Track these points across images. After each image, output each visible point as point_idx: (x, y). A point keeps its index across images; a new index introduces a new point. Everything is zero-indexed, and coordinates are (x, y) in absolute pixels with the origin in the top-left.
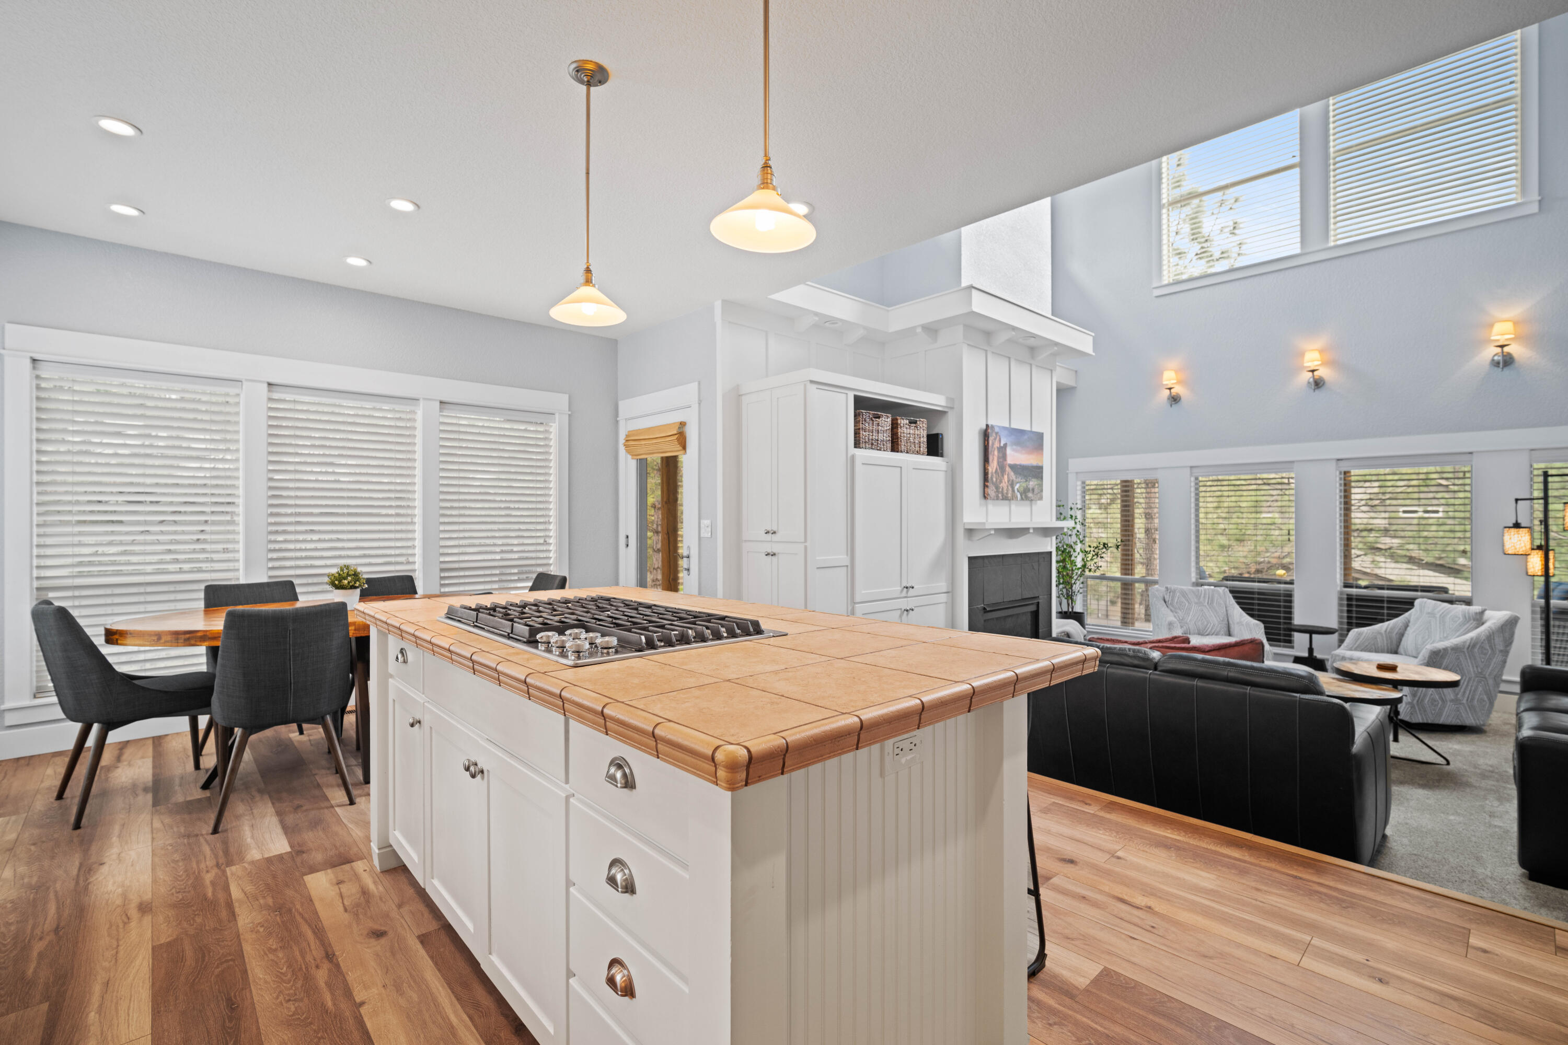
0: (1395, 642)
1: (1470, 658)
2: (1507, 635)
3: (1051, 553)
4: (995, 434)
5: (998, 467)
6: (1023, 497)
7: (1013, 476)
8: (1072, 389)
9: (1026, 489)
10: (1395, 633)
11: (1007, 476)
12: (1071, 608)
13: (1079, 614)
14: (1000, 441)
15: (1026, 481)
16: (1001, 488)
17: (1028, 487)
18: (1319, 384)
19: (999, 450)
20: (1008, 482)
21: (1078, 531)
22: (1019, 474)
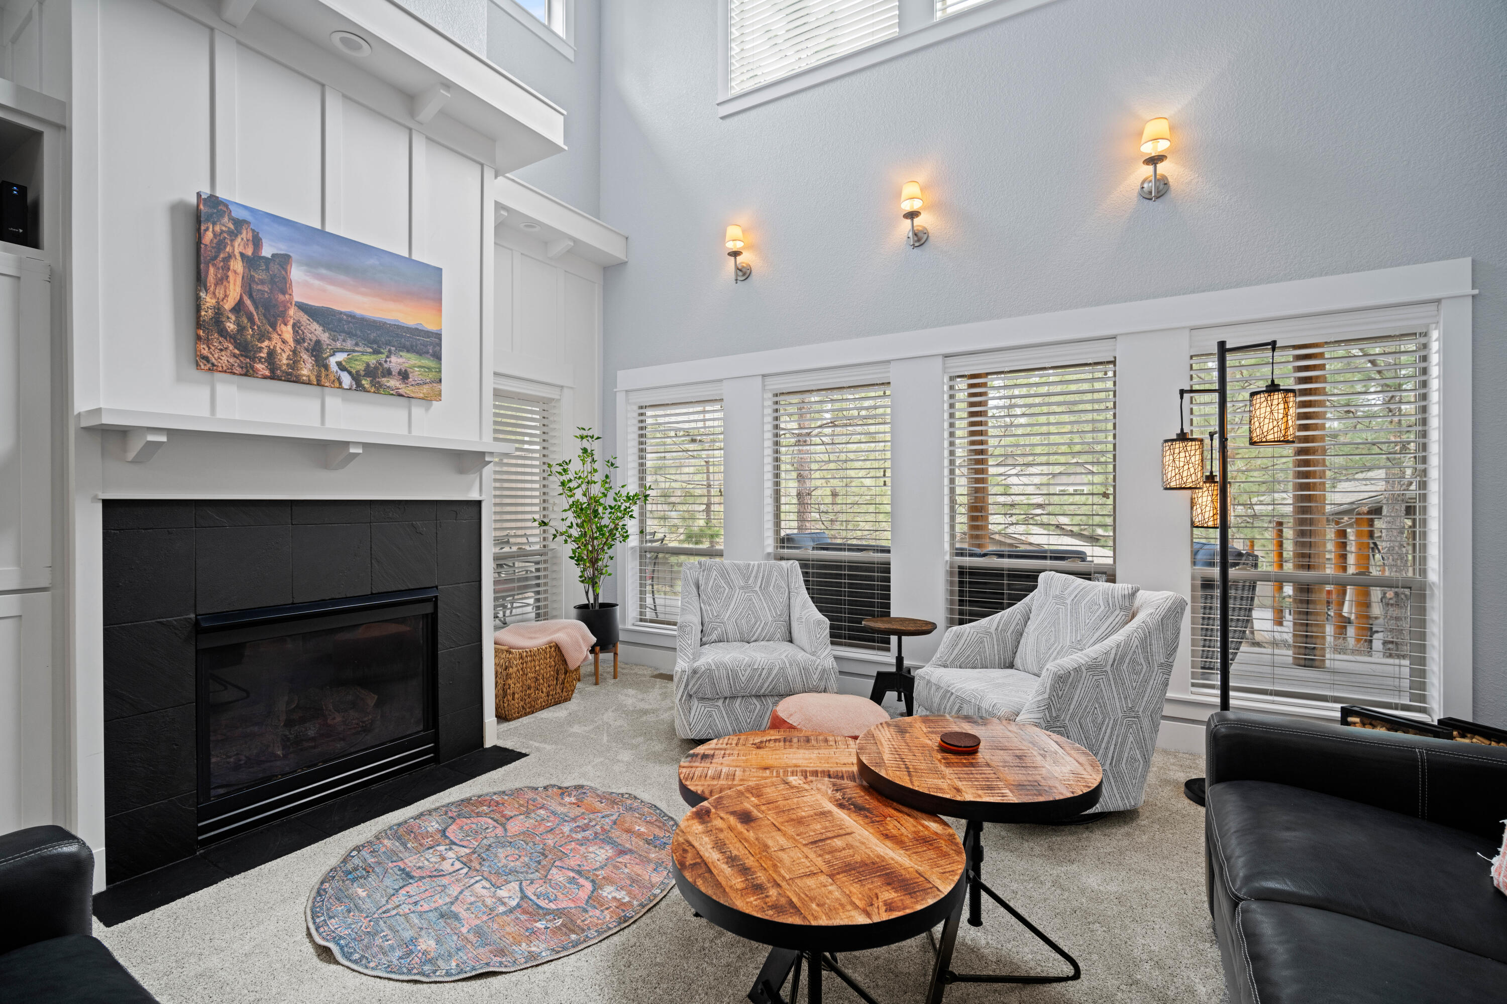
0: (1010, 647)
1: (1115, 682)
2: (1169, 634)
3: (479, 503)
4: (239, 224)
5: (248, 302)
6: (366, 383)
7: (315, 331)
8: (621, 265)
9: (376, 368)
10: (1010, 631)
11: (289, 328)
12: (596, 597)
13: (609, 607)
14: (257, 242)
15: (376, 352)
16: (265, 351)
17: (386, 366)
18: (919, 239)
19: (252, 261)
20: (297, 342)
21: (607, 477)
22: (344, 331)
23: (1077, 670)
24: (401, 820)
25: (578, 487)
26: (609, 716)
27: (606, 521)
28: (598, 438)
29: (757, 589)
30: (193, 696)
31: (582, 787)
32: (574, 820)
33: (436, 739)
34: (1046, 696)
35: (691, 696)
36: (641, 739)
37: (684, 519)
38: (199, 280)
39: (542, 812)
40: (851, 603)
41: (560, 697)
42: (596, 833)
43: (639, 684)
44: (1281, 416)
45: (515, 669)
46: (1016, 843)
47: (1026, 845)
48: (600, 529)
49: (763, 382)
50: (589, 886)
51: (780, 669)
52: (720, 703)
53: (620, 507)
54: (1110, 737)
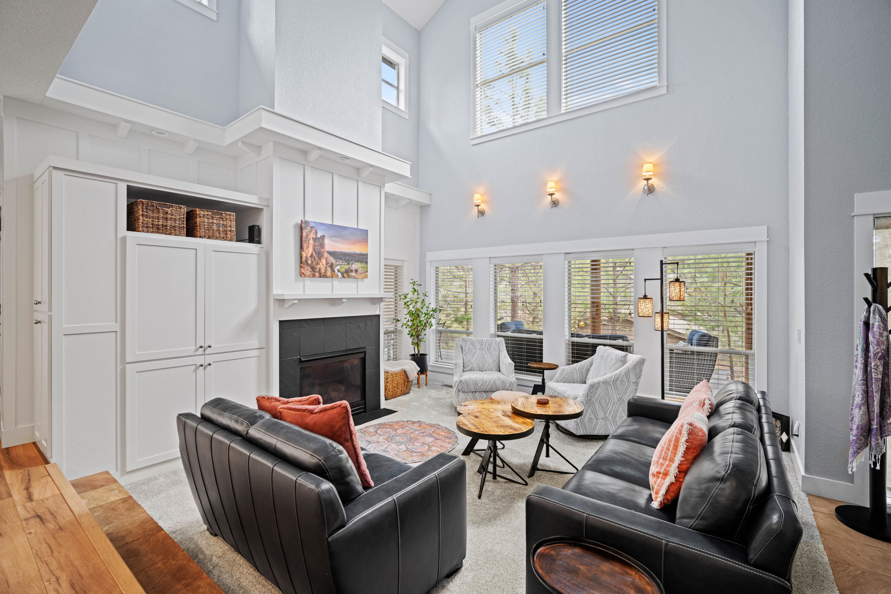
0: (584, 375)
1: (614, 388)
2: (637, 371)
3: (379, 315)
4: (312, 228)
5: (314, 253)
6: (345, 275)
7: (332, 260)
8: (428, 206)
9: (348, 270)
10: (584, 369)
11: (325, 259)
12: (419, 351)
13: (424, 355)
14: (316, 233)
15: (348, 264)
16: (318, 268)
17: (351, 268)
18: (555, 203)
19: (315, 240)
20: (327, 264)
21: (423, 300)
22: (339, 258)
23: (598, 383)
24: (360, 428)
25: (411, 304)
26: (426, 400)
27: (422, 319)
28: (420, 285)
29: (486, 350)
30: (299, 383)
31: (420, 421)
32: (419, 430)
33: (365, 404)
34: (586, 392)
35: (459, 391)
36: (439, 408)
37: (454, 311)
38: (301, 247)
39: (408, 428)
40: (527, 356)
41: (406, 392)
42: (427, 434)
43: (435, 388)
44: (678, 291)
45: (390, 379)
46: (575, 443)
47: (578, 444)
48: (420, 322)
49: (490, 260)
50: (427, 447)
51: (494, 381)
52: (470, 394)
53: (429, 314)
54: (612, 408)
